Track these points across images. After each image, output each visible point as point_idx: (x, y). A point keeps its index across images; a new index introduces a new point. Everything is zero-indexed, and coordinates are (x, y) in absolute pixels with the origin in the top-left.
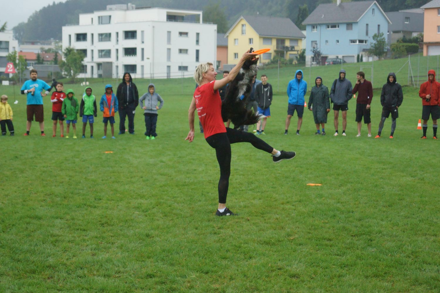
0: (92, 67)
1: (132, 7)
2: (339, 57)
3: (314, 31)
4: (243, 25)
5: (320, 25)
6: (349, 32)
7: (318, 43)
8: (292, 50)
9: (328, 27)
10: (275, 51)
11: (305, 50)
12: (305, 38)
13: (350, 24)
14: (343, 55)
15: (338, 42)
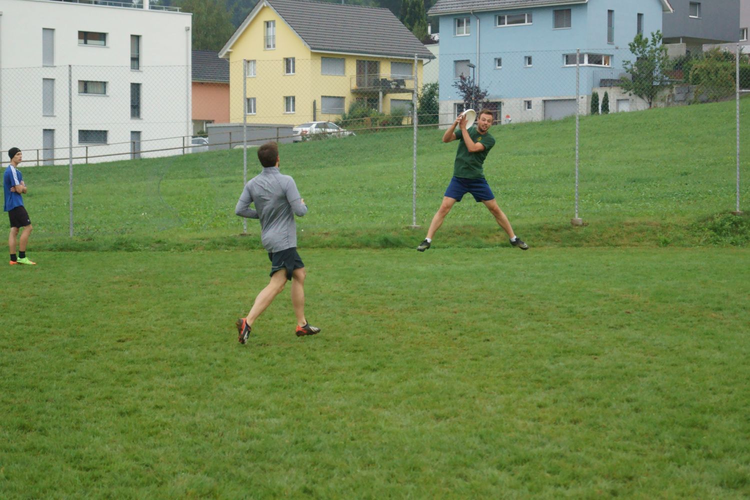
3: (463, 33)
4: (268, 24)
5: (479, 14)
6: (563, 32)
7: (472, 62)
8: (398, 90)
9: (501, 21)
10: (354, 92)
11: (435, 87)
12: (431, 57)
13: (563, 10)
14: (545, 98)
15: (530, 63)
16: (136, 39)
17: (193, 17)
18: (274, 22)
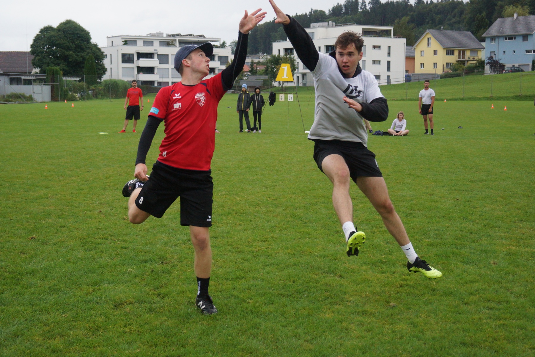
0: (298, 77)
1: (332, 24)
2: (515, 66)
3: (493, 43)
4: (428, 38)
5: (498, 37)
6: (525, 43)
7: (496, 53)
8: (472, 60)
9: (506, 39)
10: (457, 61)
12: (484, 49)
13: (525, 36)
14: (519, 64)
15: (515, 53)
16: (389, 47)
17: (406, 40)
18: (430, 38)
